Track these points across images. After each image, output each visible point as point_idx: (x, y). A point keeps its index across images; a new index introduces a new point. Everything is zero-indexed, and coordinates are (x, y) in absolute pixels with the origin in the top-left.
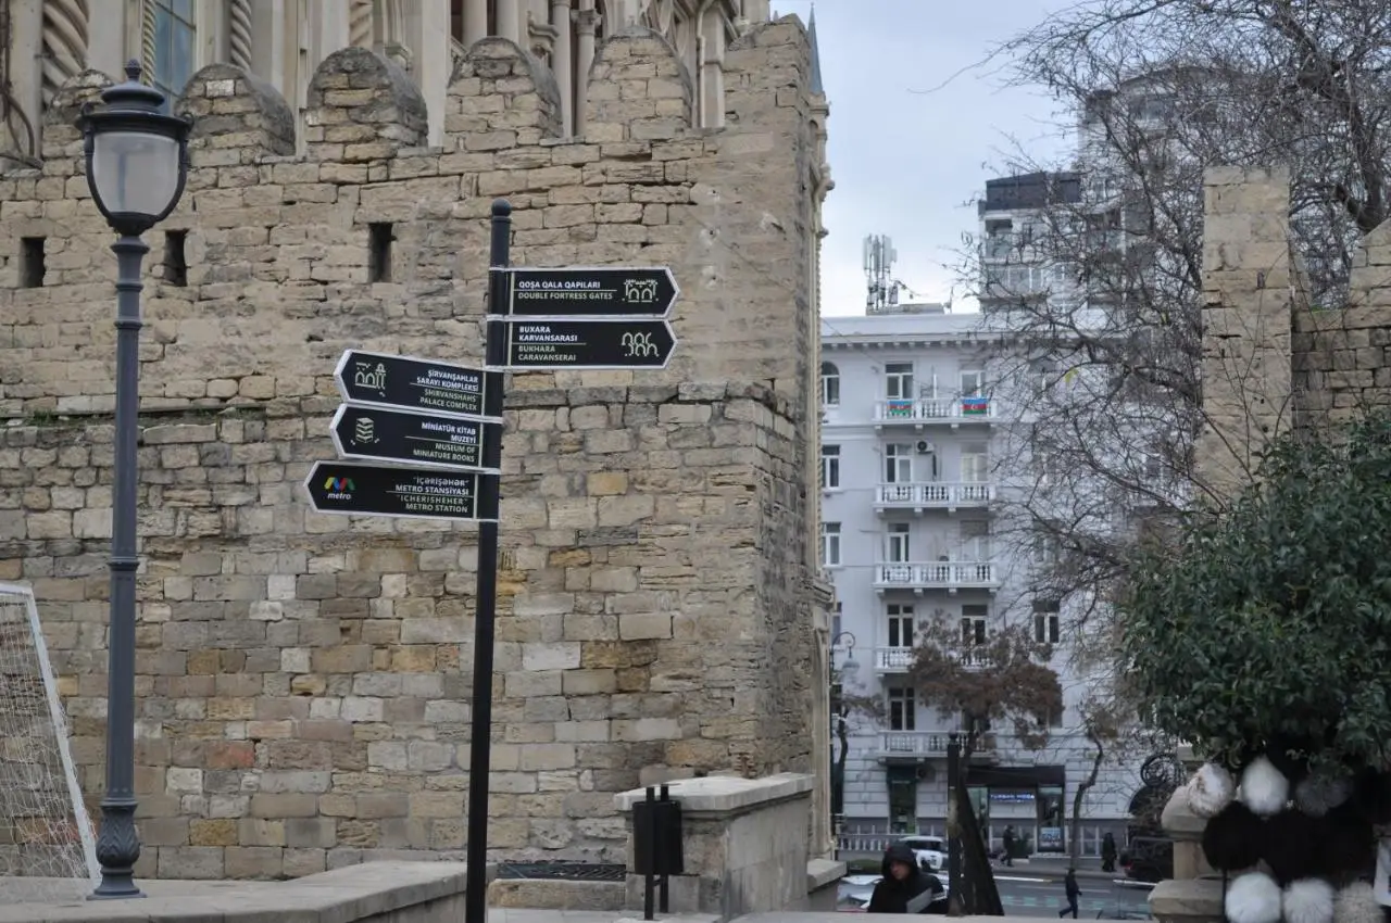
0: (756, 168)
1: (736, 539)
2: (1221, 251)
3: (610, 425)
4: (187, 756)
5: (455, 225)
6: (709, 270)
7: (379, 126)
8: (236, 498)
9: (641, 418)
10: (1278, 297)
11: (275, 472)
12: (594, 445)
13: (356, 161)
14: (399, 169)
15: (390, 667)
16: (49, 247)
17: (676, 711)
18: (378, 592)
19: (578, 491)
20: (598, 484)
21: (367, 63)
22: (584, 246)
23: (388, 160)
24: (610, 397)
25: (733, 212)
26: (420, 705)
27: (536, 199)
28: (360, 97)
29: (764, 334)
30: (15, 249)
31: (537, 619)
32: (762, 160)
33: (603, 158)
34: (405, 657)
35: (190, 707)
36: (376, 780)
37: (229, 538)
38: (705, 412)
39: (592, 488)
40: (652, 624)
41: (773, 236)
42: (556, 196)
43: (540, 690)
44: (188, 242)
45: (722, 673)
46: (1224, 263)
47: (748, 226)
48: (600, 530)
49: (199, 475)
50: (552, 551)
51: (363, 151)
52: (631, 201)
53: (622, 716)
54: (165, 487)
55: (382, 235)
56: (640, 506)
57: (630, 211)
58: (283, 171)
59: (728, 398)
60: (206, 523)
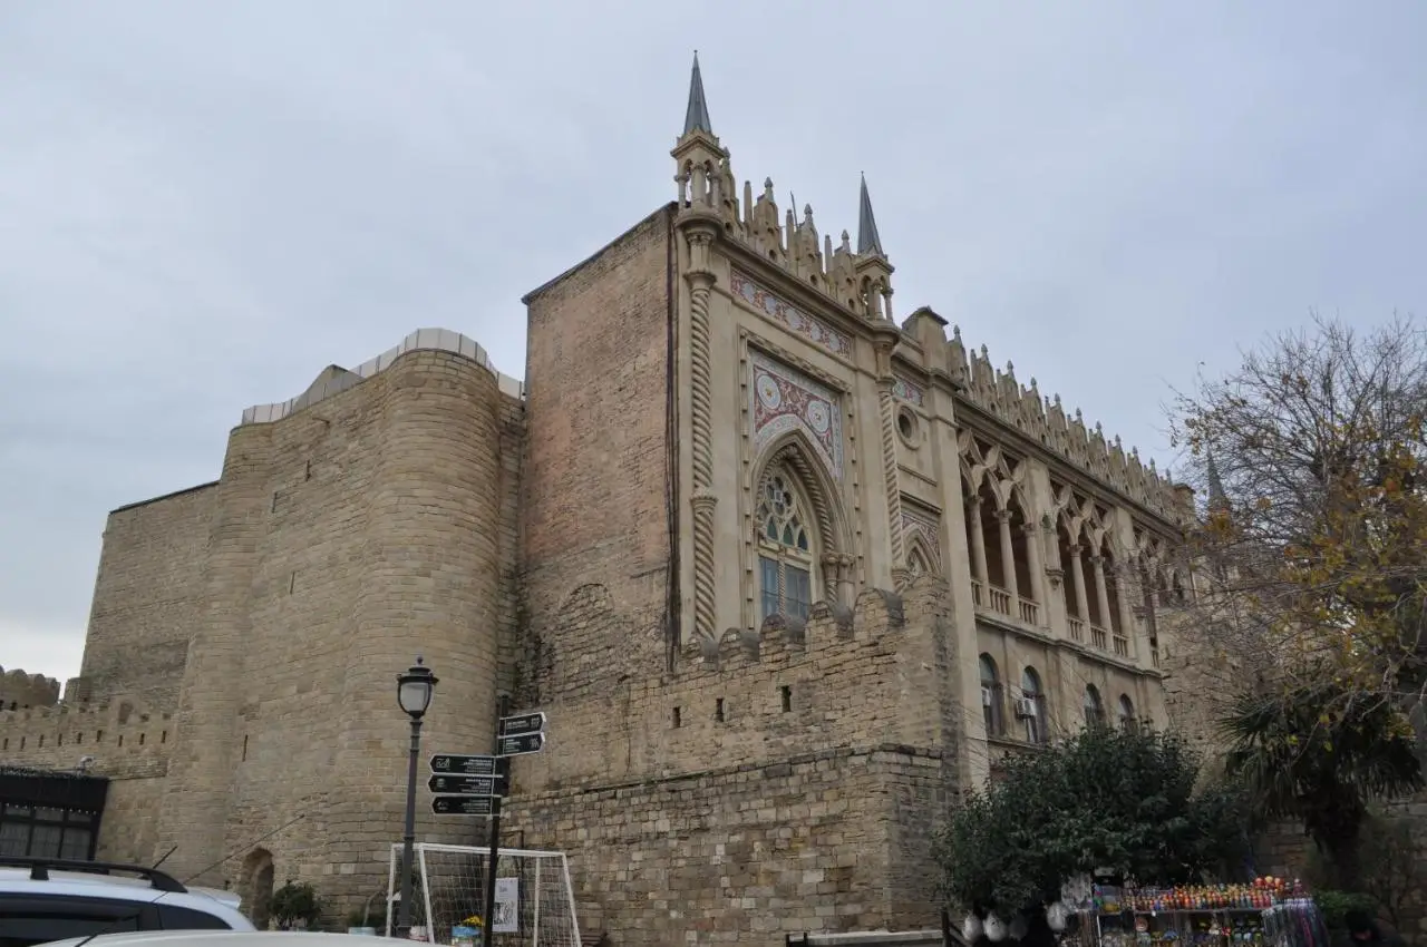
0: (917, 643)
1: (879, 817)
2: (1167, 649)
3: (830, 769)
4: (692, 926)
5: (811, 684)
6: (903, 692)
7: (784, 645)
8: (705, 812)
9: (840, 763)
10: (1197, 669)
11: (717, 800)
12: (826, 778)
13: (777, 661)
14: (791, 663)
15: (756, 884)
16: (682, 710)
17: (860, 900)
18: (753, 850)
19: (820, 799)
20: (827, 795)
21: (778, 619)
22: (857, 687)
23: (788, 658)
24: (829, 756)
25: (910, 664)
26: (768, 899)
27: (838, 668)
28: (776, 634)
29: (927, 718)
30: (670, 712)
31: (807, 859)
32: (919, 639)
33: (862, 647)
34: (762, 880)
35: (691, 903)
36: (753, 935)
37: (703, 829)
38: (863, 759)
39: (825, 797)
40: (850, 859)
41: (927, 672)
42: (846, 666)
43: (809, 892)
44: (724, 703)
45: (877, 881)
46: (1169, 655)
47: (917, 669)
48: (829, 816)
49: (693, 802)
50: (812, 828)
51: (778, 656)
52: (872, 664)
53: (839, 903)
54: (683, 809)
55: (786, 691)
56: (842, 804)
57: (872, 669)
58: (754, 668)
59: (873, 751)
60: (695, 823)
